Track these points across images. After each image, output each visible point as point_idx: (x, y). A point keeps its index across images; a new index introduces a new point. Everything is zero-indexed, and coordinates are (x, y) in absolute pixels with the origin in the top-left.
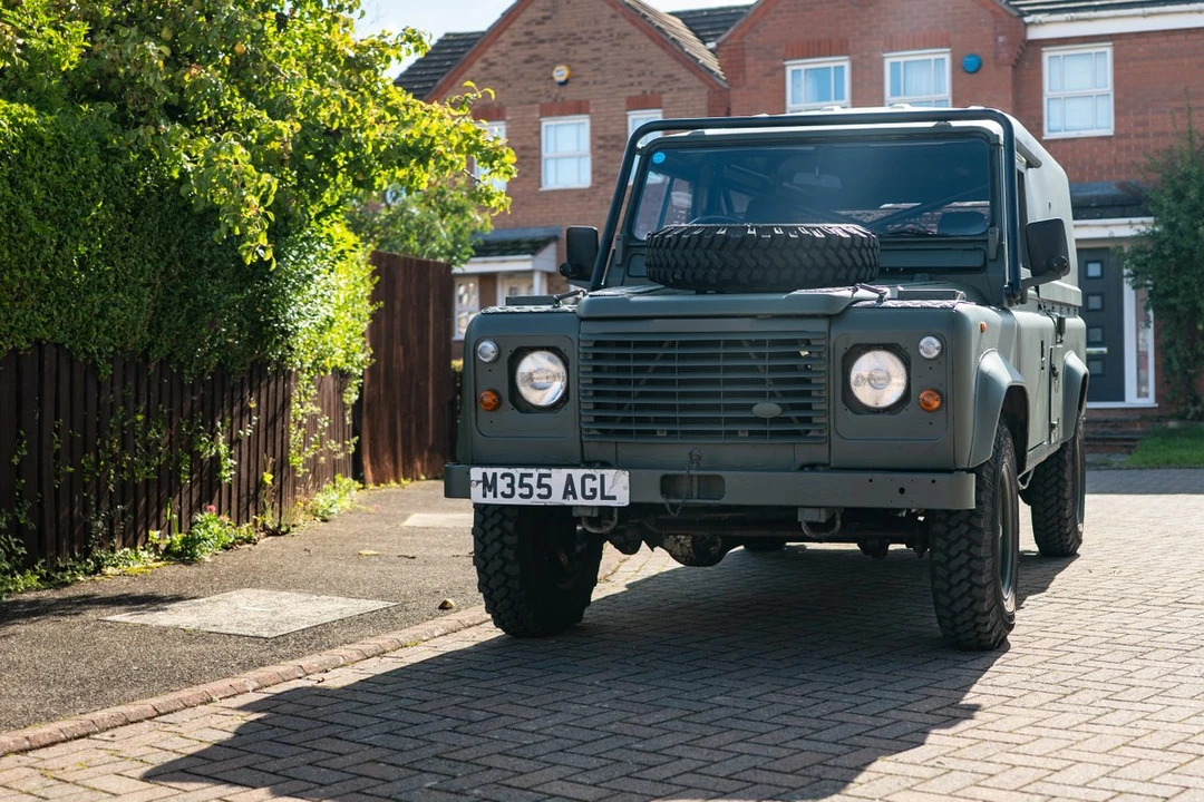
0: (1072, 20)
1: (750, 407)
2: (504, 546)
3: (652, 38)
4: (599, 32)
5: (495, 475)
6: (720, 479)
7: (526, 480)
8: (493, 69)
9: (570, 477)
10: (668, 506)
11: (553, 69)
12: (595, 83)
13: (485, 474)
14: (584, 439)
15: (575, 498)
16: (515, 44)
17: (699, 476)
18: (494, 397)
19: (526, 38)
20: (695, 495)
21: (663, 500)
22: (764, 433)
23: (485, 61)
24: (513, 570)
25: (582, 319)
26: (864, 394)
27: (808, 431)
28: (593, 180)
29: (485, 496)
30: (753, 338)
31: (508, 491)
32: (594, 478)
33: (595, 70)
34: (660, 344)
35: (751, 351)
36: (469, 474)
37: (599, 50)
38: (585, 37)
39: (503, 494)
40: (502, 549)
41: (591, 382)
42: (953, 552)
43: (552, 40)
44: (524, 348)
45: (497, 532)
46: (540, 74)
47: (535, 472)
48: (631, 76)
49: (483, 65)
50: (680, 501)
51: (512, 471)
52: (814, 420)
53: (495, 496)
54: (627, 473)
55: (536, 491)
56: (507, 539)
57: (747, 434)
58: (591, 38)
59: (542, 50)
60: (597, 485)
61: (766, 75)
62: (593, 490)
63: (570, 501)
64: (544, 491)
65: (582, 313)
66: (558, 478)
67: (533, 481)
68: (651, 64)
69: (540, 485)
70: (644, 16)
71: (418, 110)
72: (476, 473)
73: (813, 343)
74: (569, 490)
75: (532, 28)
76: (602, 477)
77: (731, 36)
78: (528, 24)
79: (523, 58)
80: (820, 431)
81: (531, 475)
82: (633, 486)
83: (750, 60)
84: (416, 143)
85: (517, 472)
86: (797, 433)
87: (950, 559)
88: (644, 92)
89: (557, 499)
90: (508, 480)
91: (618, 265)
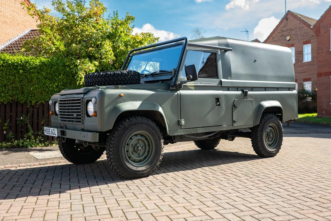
1: (73, 115)
4: (297, 27)
8: (274, 39)
11: (286, 37)
12: (296, 39)
15: (52, 134)
16: (279, 33)
19: (281, 31)
23: (272, 37)
28: (295, 62)
32: (54, 130)
33: (296, 36)
37: (297, 31)
38: (294, 29)
43: (287, 31)
46: (284, 39)
47: (49, 128)
48: (304, 37)
49: (272, 38)
54: (57, 129)
55: (49, 132)
57: (75, 121)
58: (295, 29)
59: (284, 33)
60: (54, 132)
61: (325, 33)
66: (51, 130)
68: (308, 33)
70: (307, 22)
75: (282, 29)
78: (281, 28)
79: (281, 35)
82: (58, 132)
83: (321, 29)
88: (307, 40)
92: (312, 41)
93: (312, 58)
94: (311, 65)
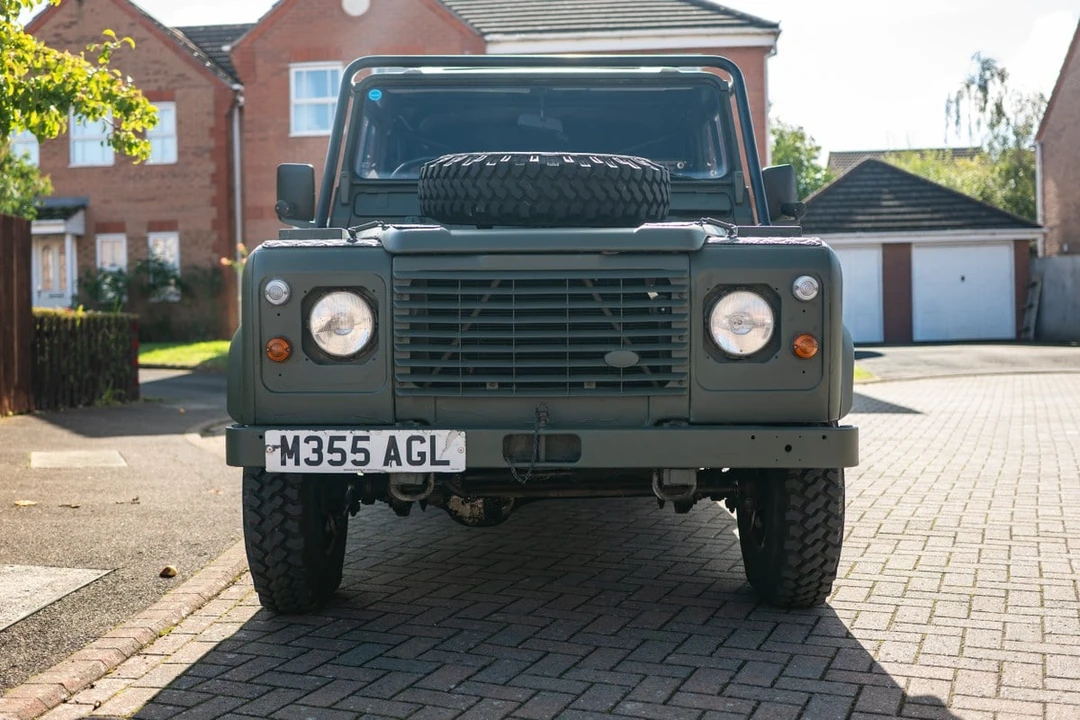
0: (523, 40)
1: (601, 355)
2: (287, 517)
3: (166, 43)
5: (296, 439)
6: (576, 439)
7: (337, 444)
9: (392, 440)
10: (514, 471)
13: (284, 439)
14: (397, 392)
15: (399, 463)
17: (548, 437)
18: (286, 346)
19: (55, 39)
20: (542, 456)
21: (506, 465)
22: (616, 385)
24: (296, 544)
25: (393, 255)
26: (728, 340)
27: (668, 382)
28: (116, 159)
29: (283, 463)
30: (596, 277)
31: (314, 457)
32: (422, 440)
34: (486, 284)
35: (596, 292)
36: (262, 437)
39: (307, 461)
40: (284, 521)
41: (408, 327)
42: (810, 510)
43: (79, 42)
44: (322, 287)
45: (278, 501)
47: (349, 435)
48: (147, 74)
50: (526, 465)
51: (319, 433)
52: (674, 370)
53: (297, 463)
54: (463, 433)
55: (350, 457)
56: (290, 509)
57: (594, 386)
60: (426, 447)
61: (273, 75)
62: (422, 455)
63: (393, 468)
64: (360, 457)
65: (390, 247)
66: (378, 441)
67: (347, 446)
68: (165, 64)
69: (355, 450)
71: (50, 59)
72: (272, 437)
73: (672, 283)
74: (392, 454)
75: (61, 31)
76: (433, 439)
77: (245, 40)
78: (57, 27)
80: (680, 382)
81: (343, 438)
82: (470, 449)
83: (260, 61)
84: (56, 88)
85: (325, 435)
86: (648, 385)
87: (807, 517)
88: (160, 87)
89: (376, 465)
90: (314, 444)
91: (344, 205)
92: (178, 93)
93: (181, 153)
94: (175, 176)
